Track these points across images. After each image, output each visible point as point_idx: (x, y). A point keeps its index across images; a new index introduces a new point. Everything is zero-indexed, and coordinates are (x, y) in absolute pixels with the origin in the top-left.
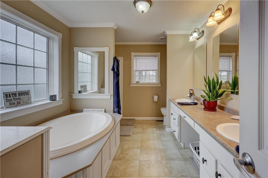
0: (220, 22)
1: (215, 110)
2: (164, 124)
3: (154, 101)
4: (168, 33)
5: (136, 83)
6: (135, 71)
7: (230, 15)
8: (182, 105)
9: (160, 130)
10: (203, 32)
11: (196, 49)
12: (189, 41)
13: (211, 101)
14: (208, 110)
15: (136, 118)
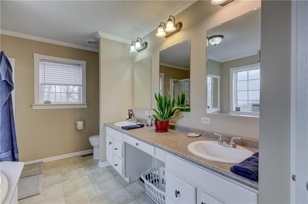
0: (169, 35)
1: (167, 130)
2: (94, 158)
3: (78, 129)
4: (103, 35)
5: (43, 104)
6: (41, 84)
7: (181, 30)
8: (128, 129)
9: (92, 169)
10: (146, 43)
11: (137, 62)
12: (130, 52)
13: (163, 120)
14: (162, 131)
15: (45, 160)
